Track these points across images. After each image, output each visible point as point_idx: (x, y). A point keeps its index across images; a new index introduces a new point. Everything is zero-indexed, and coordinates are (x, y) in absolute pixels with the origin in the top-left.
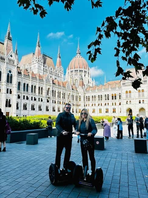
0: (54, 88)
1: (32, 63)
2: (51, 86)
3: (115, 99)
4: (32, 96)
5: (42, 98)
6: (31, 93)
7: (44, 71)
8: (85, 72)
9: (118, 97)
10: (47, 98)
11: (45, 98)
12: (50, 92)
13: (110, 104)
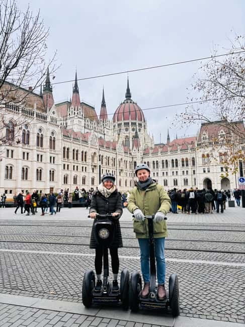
0: (100, 151)
1: (68, 117)
2: (97, 149)
3: (187, 165)
4: (74, 164)
5: (86, 166)
6: (72, 161)
7: (85, 127)
8: (140, 125)
9: (190, 163)
10: (93, 167)
11: (90, 167)
12: (96, 158)
13: (180, 173)
